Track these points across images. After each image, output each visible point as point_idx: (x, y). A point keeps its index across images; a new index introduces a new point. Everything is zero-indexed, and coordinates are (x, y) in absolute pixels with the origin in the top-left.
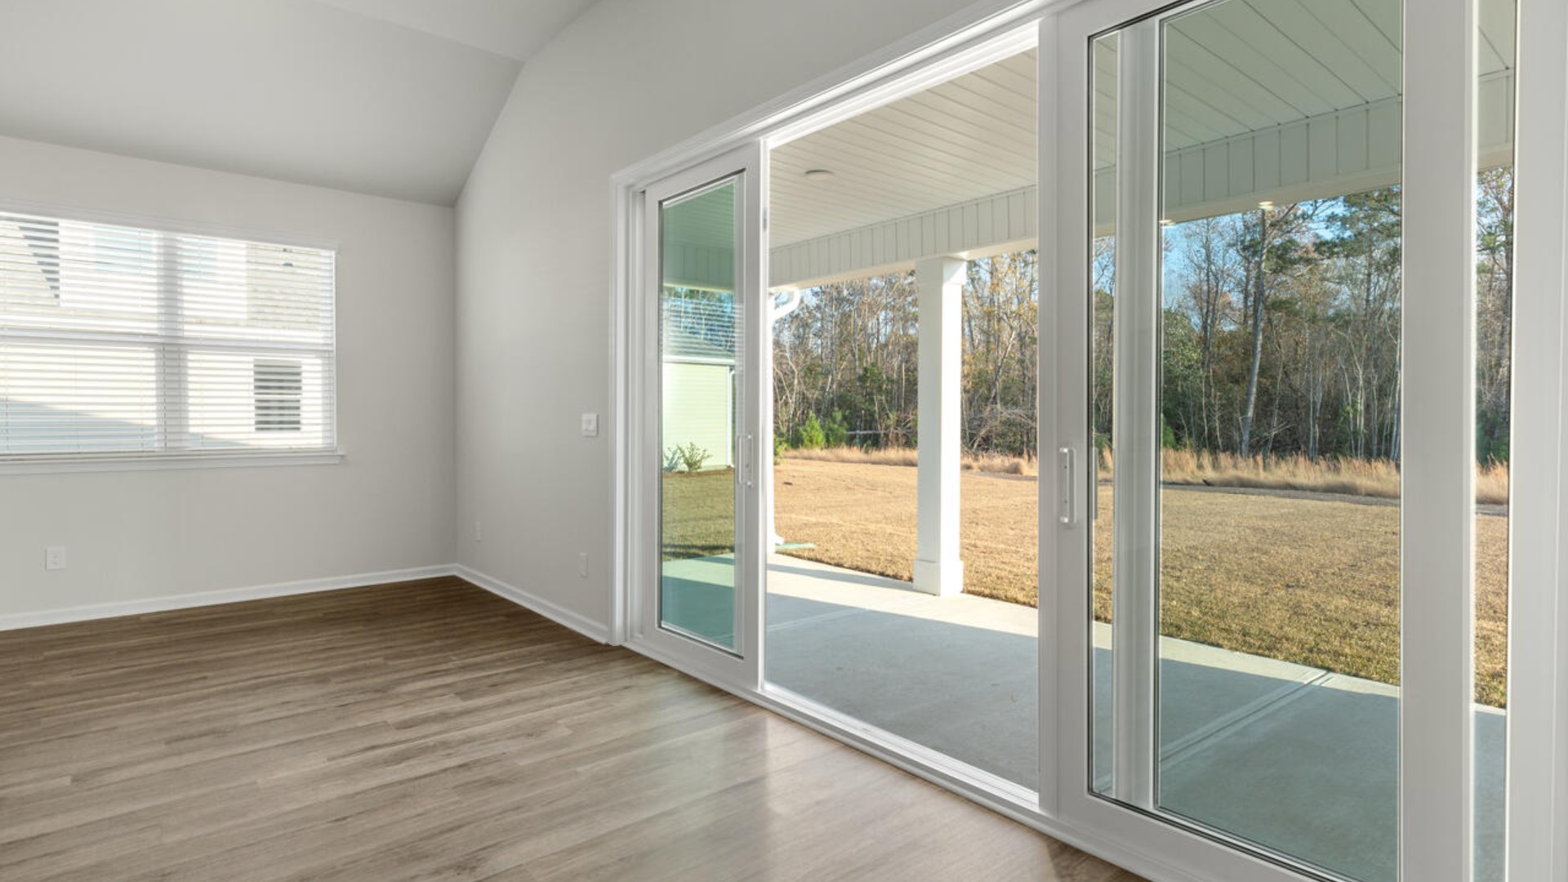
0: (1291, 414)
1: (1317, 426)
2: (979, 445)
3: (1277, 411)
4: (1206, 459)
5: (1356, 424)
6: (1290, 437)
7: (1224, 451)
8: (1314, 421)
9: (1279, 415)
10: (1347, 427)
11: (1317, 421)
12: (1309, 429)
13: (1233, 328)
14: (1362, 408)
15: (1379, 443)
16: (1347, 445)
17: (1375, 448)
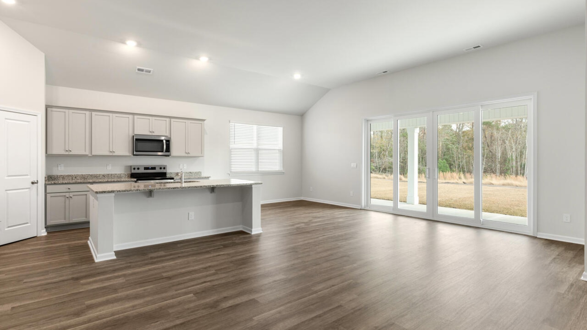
0: (490, 160)
1: (499, 164)
2: (382, 171)
3: (485, 159)
4: (462, 175)
5: (512, 164)
6: (490, 168)
7: (467, 173)
8: (498, 162)
9: (486, 161)
10: (509, 165)
11: (499, 163)
12: (496, 165)
13: (468, 129)
14: (515, 158)
15: (521, 170)
16: (510, 171)
17: (519, 172)
